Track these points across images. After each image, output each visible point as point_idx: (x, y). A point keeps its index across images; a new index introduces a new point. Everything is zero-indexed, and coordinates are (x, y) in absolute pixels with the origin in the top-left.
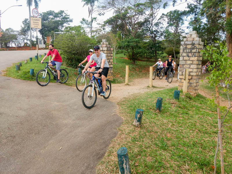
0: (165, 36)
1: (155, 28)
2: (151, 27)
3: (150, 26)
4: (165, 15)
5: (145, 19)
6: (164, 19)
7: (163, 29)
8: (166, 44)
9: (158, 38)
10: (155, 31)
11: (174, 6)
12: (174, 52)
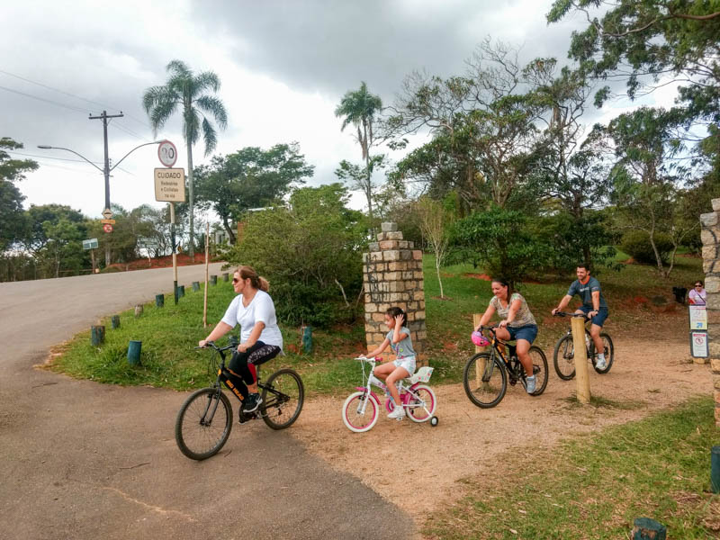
0: (613, 196)
1: (576, 172)
2: (561, 171)
3: (557, 165)
4: (604, 129)
5: (538, 145)
6: (601, 144)
7: (603, 173)
8: (620, 223)
9: (590, 202)
10: (575, 181)
11: (633, 98)
12: (653, 244)
